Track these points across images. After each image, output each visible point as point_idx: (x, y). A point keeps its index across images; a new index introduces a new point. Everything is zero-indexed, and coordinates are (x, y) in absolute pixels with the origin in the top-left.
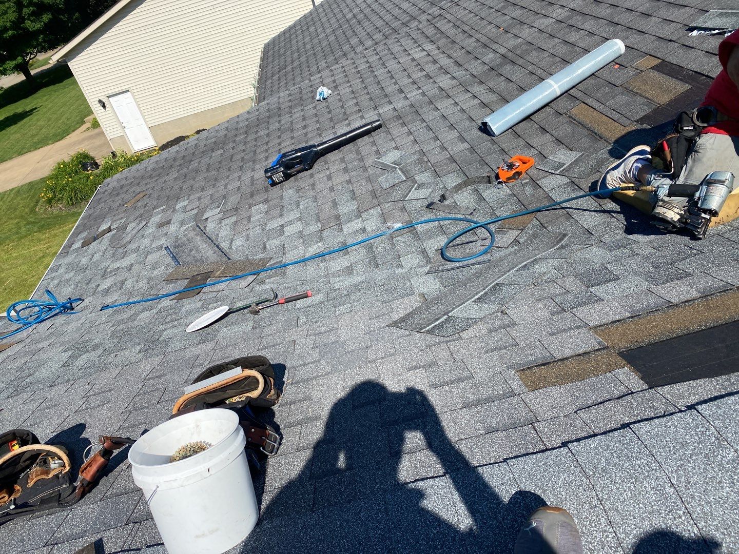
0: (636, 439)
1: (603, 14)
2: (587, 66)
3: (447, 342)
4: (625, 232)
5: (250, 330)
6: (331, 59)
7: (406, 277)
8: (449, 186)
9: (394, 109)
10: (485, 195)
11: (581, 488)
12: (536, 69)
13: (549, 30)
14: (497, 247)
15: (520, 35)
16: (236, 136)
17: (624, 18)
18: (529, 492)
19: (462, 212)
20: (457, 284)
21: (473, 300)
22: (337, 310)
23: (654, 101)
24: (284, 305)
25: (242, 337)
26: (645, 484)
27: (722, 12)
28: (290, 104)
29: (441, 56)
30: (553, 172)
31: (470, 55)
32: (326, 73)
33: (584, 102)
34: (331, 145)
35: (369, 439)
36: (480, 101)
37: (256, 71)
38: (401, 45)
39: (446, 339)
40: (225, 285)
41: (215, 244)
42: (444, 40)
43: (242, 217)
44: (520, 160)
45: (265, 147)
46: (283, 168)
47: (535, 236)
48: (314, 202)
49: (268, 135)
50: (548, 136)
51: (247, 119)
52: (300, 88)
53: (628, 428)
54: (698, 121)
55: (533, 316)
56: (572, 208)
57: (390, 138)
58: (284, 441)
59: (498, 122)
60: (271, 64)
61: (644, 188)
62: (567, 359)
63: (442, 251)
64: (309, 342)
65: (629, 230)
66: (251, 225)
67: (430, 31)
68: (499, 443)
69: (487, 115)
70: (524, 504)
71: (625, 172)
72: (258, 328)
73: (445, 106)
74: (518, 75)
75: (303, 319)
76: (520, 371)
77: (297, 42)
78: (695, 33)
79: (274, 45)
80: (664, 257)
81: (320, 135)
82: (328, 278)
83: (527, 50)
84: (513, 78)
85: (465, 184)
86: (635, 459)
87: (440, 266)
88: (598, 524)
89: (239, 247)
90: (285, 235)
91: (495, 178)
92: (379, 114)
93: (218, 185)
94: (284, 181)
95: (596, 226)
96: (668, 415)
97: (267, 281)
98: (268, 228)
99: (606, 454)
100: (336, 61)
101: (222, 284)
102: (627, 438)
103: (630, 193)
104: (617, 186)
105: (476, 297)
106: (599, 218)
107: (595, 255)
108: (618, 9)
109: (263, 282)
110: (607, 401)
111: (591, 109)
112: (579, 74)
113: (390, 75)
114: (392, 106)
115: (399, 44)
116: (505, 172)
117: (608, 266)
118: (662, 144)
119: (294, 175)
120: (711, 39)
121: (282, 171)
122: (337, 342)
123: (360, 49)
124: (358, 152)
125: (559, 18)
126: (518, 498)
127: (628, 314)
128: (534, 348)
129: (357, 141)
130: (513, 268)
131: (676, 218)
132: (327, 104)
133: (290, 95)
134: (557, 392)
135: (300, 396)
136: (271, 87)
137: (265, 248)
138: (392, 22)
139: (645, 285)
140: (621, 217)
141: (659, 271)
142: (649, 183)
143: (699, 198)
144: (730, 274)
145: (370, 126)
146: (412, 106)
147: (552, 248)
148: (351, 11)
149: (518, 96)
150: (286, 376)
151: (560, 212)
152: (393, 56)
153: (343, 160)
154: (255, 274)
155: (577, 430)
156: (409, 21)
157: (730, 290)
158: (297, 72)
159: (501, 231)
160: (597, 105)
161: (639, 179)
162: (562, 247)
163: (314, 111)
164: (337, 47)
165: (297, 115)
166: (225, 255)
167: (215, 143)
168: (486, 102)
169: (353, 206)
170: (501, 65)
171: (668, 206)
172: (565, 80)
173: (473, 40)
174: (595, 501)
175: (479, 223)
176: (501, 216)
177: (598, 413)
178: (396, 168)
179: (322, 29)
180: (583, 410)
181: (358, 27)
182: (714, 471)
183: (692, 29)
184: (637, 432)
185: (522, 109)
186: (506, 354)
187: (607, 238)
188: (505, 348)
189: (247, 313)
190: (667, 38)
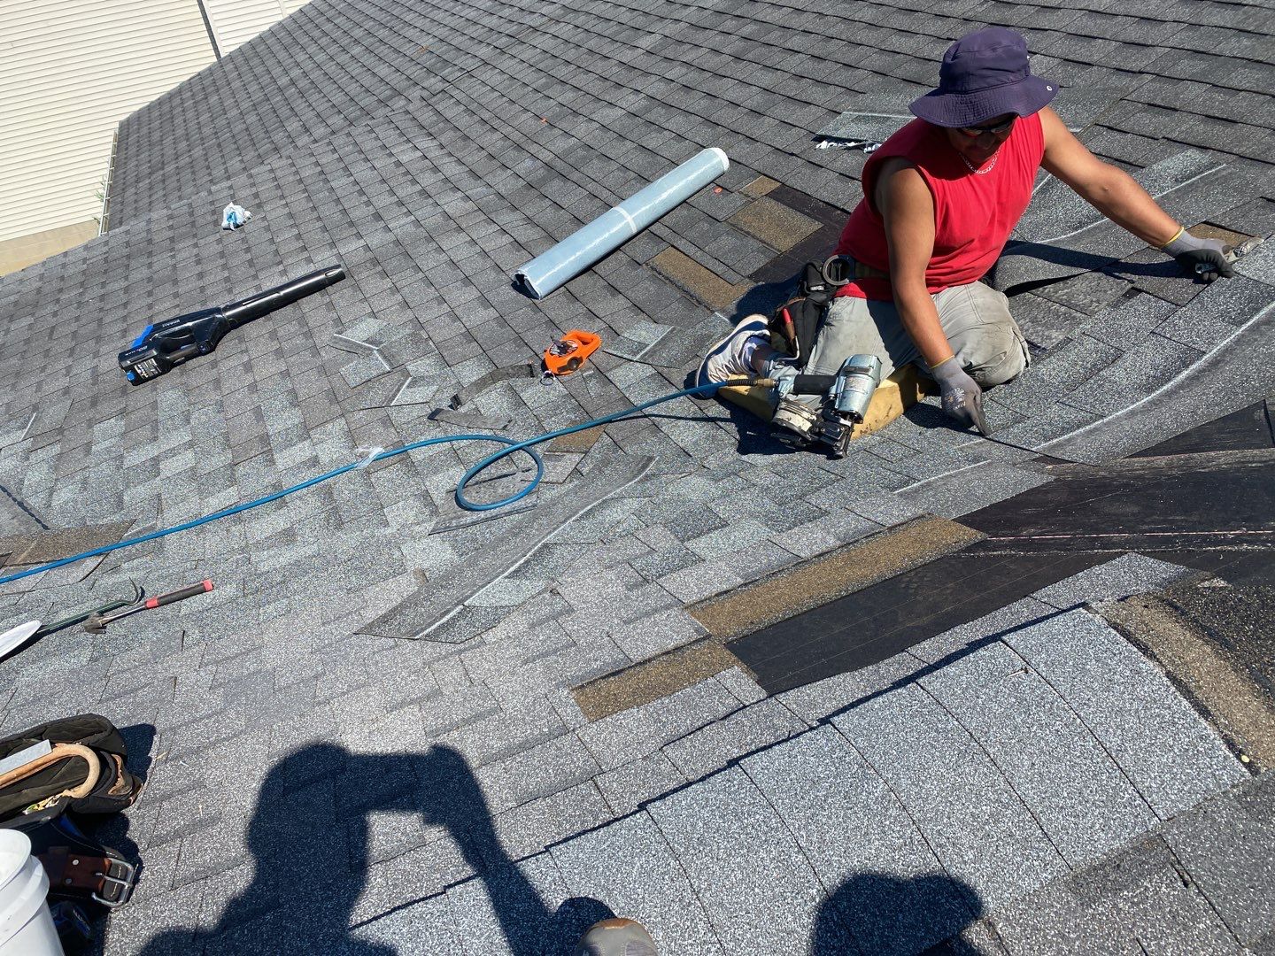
0: (747, 784)
1: (696, 108)
2: (675, 188)
3: (460, 652)
4: (738, 451)
5: (84, 663)
6: (250, 155)
7: (393, 543)
8: (466, 382)
9: (367, 248)
10: (525, 396)
11: (667, 877)
12: (600, 188)
13: (617, 127)
14: (547, 483)
15: (573, 133)
16: (61, 291)
17: (726, 116)
18: (585, 898)
19: (489, 426)
20: (481, 549)
21: (506, 574)
22: (261, 611)
23: (772, 247)
24: (157, 610)
25: (67, 680)
26: (762, 854)
27: (859, 116)
28: (170, 233)
29: (447, 159)
30: (630, 357)
31: (494, 162)
32: (242, 179)
33: (673, 246)
34: (252, 308)
35: (313, 847)
36: (512, 240)
37: (104, 169)
38: (377, 138)
39: (459, 647)
40: (38, 580)
41: (15, 500)
42: (450, 134)
43: (73, 445)
44: (579, 338)
45: (121, 313)
46: (156, 350)
47: (606, 462)
48: (218, 412)
49: (126, 290)
50: (621, 300)
51: (85, 260)
52: (190, 205)
53: (737, 767)
54: (830, 277)
55: (600, 594)
56: (660, 416)
57: (361, 296)
58: (145, 874)
59: (544, 274)
60: (135, 159)
61: (760, 381)
62: (650, 660)
63: (456, 495)
64: (205, 676)
65: (744, 448)
66: (91, 460)
67: (427, 117)
68: (538, 820)
69: (523, 264)
70: (578, 920)
71: (733, 357)
72: (103, 660)
73: (455, 245)
74: (572, 198)
75: (194, 634)
76: (576, 689)
77: (185, 121)
78: (824, 145)
79: (138, 125)
80: (792, 486)
81: (230, 291)
82: (248, 552)
83: (584, 158)
84: (565, 202)
85: (493, 378)
86: (746, 816)
87: (452, 519)
88: (694, 932)
89: (66, 503)
90: (162, 476)
91: (538, 369)
92: (340, 256)
93: (22, 384)
94: (159, 375)
95: (696, 443)
96: (794, 737)
97: (125, 566)
98: (127, 463)
99: (705, 813)
100: (261, 159)
101: (31, 578)
102: (735, 782)
103: (743, 389)
104: (724, 379)
105: (512, 569)
106: (700, 430)
107: (695, 488)
108: (717, 101)
109: (116, 569)
110: (708, 725)
111: (683, 256)
112: (663, 201)
113: (357, 188)
114: (362, 242)
115: (374, 135)
116: (555, 358)
117: (712, 505)
118: (782, 312)
119: (179, 364)
120: (846, 155)
121: (154, 357)
122: (260, 671)
123: (303, 140)
124: (302, 321)
125: (633, 109)
126: (568, 912)
127: (740, 580)
128: (601, 648)
129: (299, 301)
130: (571, 517)
131: (806, 426)
132: (243, 235)
133: (171, 217)
134: (633, 719)
135: (182, 782)
136: (136, 201)
137: (120, 503)
138: (360, 97)
139: (765, 532)
140: (732, 427)
141: (784, 510)
142: (767, 375)
143: (836, 395)
144: (879, 509)
145: (323, 276)
146: (397, 242)
147: (631, 480)
148: (286, 72)
149: (572, 232)
150: (154, 747)
151: (643, 422)
152: (363, 156)
153: (273, 335)
154: (99, 554)
155: (662, 780)
156: (391, 97)
157: (879, 532)
158: (187, 175)
159: (552, 455)
160: (692, 250)
161: (754, 369)
162: (647, 478)
163: (219, 248)
164: (263, 135)
165: (184, 255)
166: (37, 520)
167: (16, 303)
168: (522, 240)
169: (293, 418)
170: (544, 181)
171: (794, 408)
172: (644, 209)
173: (497, 136)
174: (688, 895)
175: (518, 443)
176: (553, 431)
177: (695, 747)
178: (372, 350)
179: (232, 100)
180: (672, 744)
181: (300, 101)
182: (858, 817)
183: (820, 139)
184: (749, 772)
185: (578, 254)
186: (557, 662)
187: (712, 462)
188: (555, 651)
189: (81, 632)
190: (787, 150)
